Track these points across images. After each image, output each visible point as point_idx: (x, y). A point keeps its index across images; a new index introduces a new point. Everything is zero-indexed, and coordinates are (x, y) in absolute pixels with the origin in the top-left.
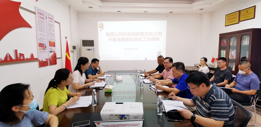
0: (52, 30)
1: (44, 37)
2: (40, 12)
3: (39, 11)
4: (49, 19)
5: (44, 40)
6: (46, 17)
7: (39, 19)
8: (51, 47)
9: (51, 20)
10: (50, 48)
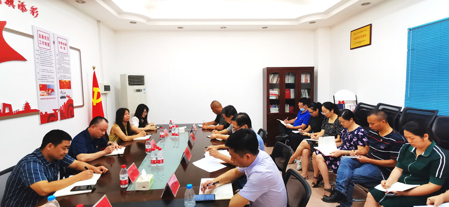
0: (66, 62)
1: (49, 74)
2: (41, 34)
3: (39, 33)
4: (60, 45)
5: (50, 80)
6: (54, 42)
7: (40, 45)
8: (63, 90)
9: (63, 46)
10: (61, 92)
